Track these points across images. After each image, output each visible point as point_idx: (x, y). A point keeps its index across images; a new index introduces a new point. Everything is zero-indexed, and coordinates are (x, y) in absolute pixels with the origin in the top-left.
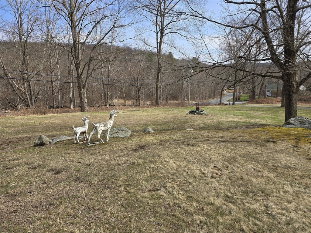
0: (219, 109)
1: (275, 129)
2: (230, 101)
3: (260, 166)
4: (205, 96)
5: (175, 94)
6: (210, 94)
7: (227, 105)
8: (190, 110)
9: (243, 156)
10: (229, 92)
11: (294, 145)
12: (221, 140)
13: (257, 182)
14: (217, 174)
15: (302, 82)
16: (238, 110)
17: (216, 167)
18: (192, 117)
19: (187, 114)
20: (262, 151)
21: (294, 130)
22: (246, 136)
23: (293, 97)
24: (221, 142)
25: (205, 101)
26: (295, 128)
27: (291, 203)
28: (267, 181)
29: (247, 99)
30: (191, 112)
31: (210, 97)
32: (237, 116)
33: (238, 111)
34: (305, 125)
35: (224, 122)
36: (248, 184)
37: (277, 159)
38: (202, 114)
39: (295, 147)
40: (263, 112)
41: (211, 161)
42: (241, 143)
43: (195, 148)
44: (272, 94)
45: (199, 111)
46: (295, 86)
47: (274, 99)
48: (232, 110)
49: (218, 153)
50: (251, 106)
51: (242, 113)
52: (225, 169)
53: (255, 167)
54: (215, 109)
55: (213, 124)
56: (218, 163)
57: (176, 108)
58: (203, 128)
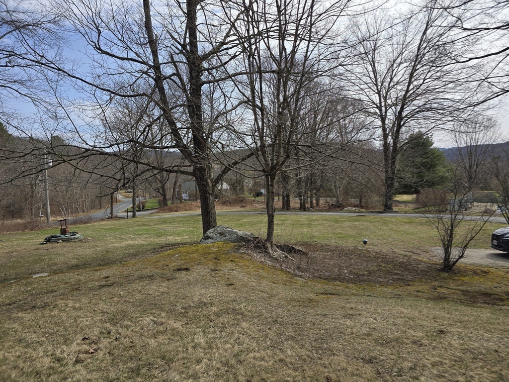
0: (109, 227)
1: (189, 249)
2: (128, 211)
3: (163, 314)
4: (83, 206)
5: (16, 206)
6: (93, 201)
7: (124, 218)
8: (49, 236)
9: (138, 304)
10: (127, 197)
11: (212, 268)
12: (104, 283)
13: (157, 344)
14: (87, 352)
15: (218, 179)
16: (141, 225)
17: (87, 339)
18: (53, 248)
19: (41, 244)
20: (169, 288)
21: (213, 246)
22: (147, 268)
23: (210, 200)
24: (102, 287)
25: (82, 215)
26: (214, 242)
27: (201, 361)
28: (172, 337)
29: (156, 206)
30: (49, 240)
31: (93, 207)
32: (139, 235)
33: (141, 228)
34: (225, 236)
35: (116, 248)
36: (141, 353)
37: (189, 295)
38: (74, 240)
39: (213, 271)
40: (179, 224)
41: (79, 329)
42: (138, 281)
43: (47, 313)
44: (190, 196)
45: (68, 236)
46: (211, 185)
47: (193, 203)
48: (133, 226)
49: (94, 311)
50: (162, 217)
51: (147, 230)
52: (104, 338)
53: (155, 319)
54: (102, 227)
55: (94, 256)
56: (91, 330)
57: (16, 234)
58: (75, 267)
